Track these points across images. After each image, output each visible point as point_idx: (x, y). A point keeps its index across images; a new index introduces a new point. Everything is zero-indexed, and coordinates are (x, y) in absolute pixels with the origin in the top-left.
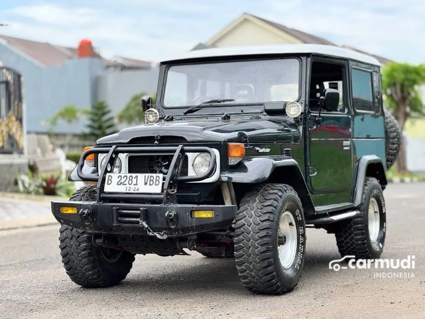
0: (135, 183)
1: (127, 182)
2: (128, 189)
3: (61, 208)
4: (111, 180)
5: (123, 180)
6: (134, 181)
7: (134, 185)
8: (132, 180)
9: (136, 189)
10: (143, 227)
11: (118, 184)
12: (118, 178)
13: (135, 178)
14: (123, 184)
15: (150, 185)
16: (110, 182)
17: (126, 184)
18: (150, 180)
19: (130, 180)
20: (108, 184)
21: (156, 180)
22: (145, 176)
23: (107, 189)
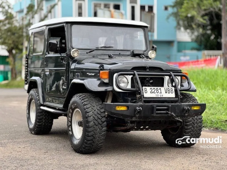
0: (160, 92)
1: (155, 92)
2: (157, 95)
3: (116, 107)
4: (146, 90)
5: (153, 91)
6: (159, 91)
7: (160, 93)
8: (158, 90)
9: (161, 96)
10: (172, 115)
11: (151, 93)
12: (150, 89)
13: (159, 89)
14: (154, 93)
15: (168, 93)
16: (146, 92)
17: (155, 93)
18: (168, 91)
19: (157, 90)
20: (145, 93)
21: (171, 91)
22: (165, 88)
23: (146, 95)
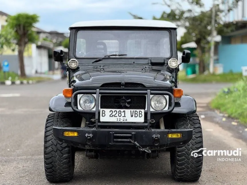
0: (124, 116)
1: (117, 115)
2: (119, 119)
3: (64, 132)
4: (104, 113)
5: (114, 114)
6: (123, 114)
7: (123, 117)
8: (121, 113)
9: (125, 120)
10: (135, 145)
11: (110, 116)
12: (110, 112)
13: (123, 112)
14: (114, 116)
15: (135, 117)
16: (104, 115)
17: (117, 116)
18: (135, 114)
19: (119, 113)
20: (102, 116)
21: (140, 114)
22: (131, 111)
23: (102, 119)
